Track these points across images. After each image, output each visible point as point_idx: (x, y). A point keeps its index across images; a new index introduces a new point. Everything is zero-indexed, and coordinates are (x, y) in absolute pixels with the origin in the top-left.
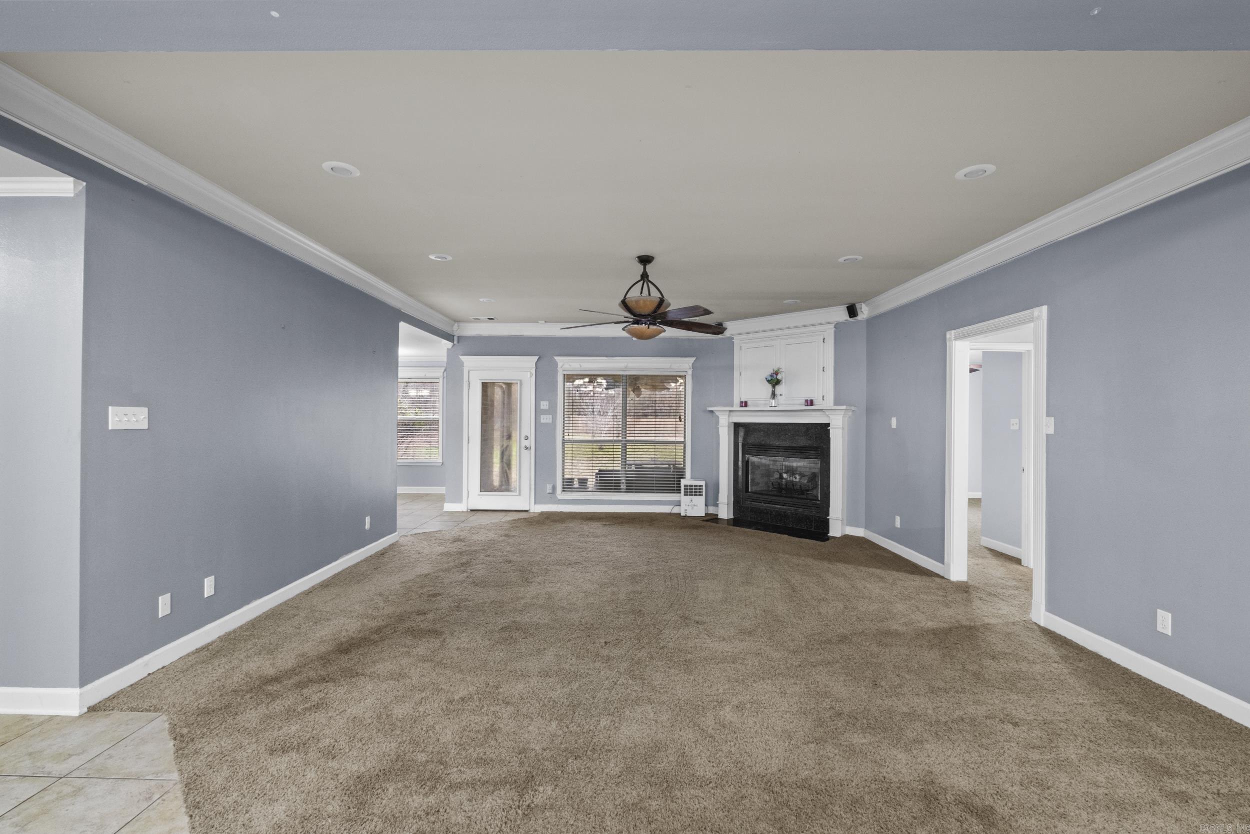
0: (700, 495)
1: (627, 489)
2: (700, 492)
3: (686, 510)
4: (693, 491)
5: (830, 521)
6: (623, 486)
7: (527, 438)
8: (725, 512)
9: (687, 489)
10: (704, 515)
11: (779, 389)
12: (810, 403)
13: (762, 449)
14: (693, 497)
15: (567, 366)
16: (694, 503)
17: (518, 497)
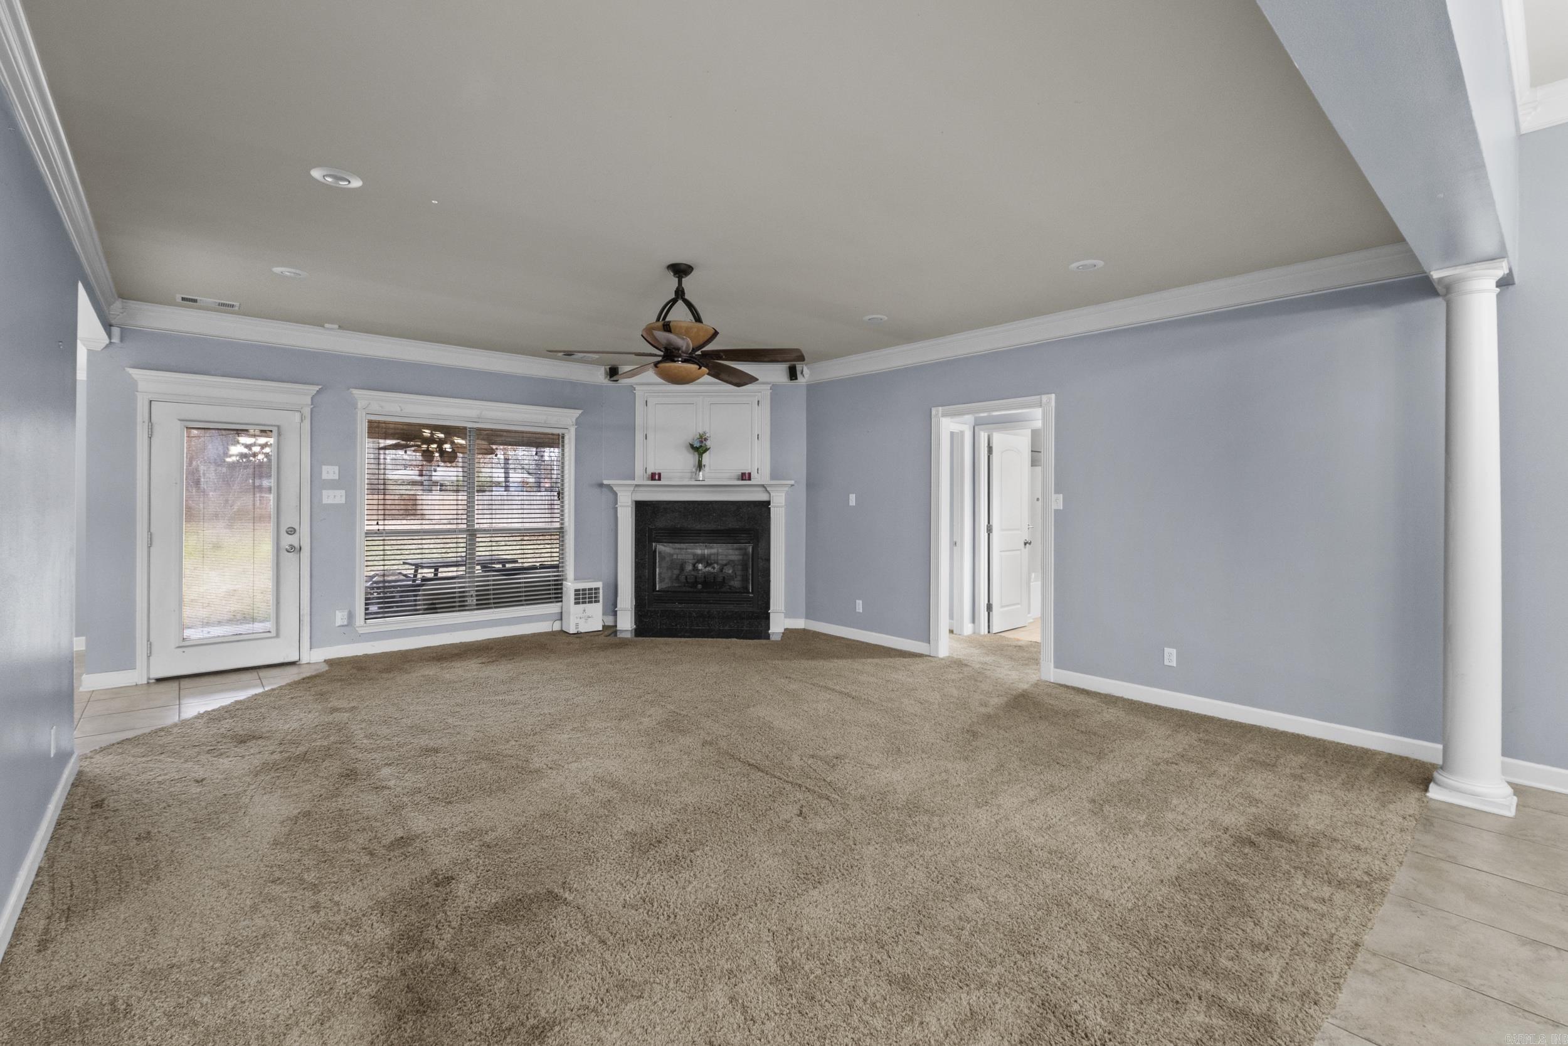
0: (596, 602)
1: (477, 605)
2: (595, 597)
3: (577, 625)
4: (585, 597)
5: (771, 615)
6: (472, 601)
7: (291, 531)
8: (626, 622)
9: (579, 594)
10: (600, 628)
11: (706, 458)
12: (745, 477)
13: (676, 535)
14: (587, 605)
15: (375, 407)
16: (588, 613)
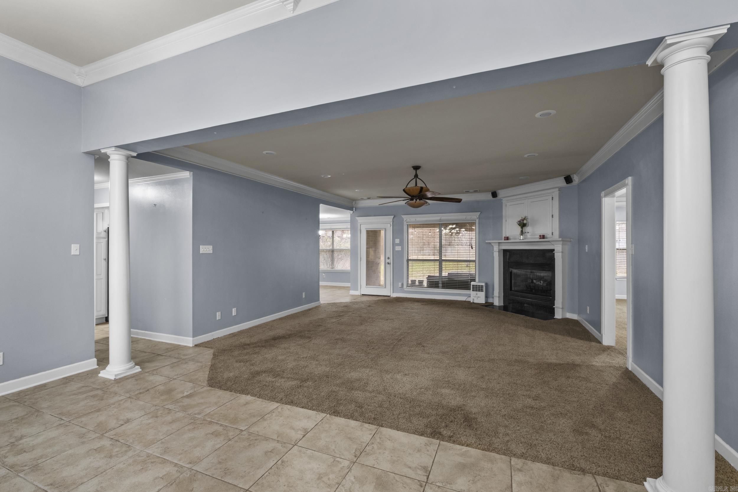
0: (482, 291)
1: (442, 287)
2: (481, 289)
3: (473, 299)
4: (478, 289)
5: (555, 309)
6: (440, 285)
7: (389, 258)
8: (497, 301)
9: (474, 287)
10: (484, 303)
11: (527, 229)
12: (543, 237)
13: (519, 265)
14: (478, 292)
15: (408, 220)
16: (478, 295)
17: (385, 289)
